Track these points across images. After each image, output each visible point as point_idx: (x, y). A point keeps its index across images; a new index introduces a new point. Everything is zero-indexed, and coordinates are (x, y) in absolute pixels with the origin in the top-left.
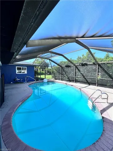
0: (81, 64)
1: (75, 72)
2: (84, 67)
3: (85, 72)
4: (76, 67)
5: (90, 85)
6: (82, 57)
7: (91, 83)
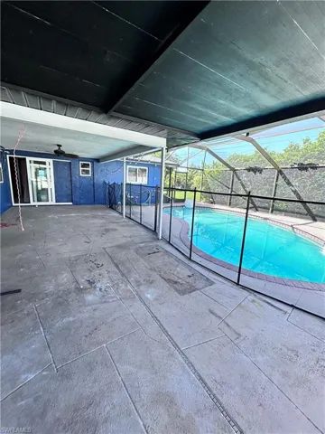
0: (296, 166)
1: (276, 185)
2: (304, 172)
3: (304, 187)
4: (280, 172)
5: (315, 220)
6: (302, 146)
7: (320, 217)
